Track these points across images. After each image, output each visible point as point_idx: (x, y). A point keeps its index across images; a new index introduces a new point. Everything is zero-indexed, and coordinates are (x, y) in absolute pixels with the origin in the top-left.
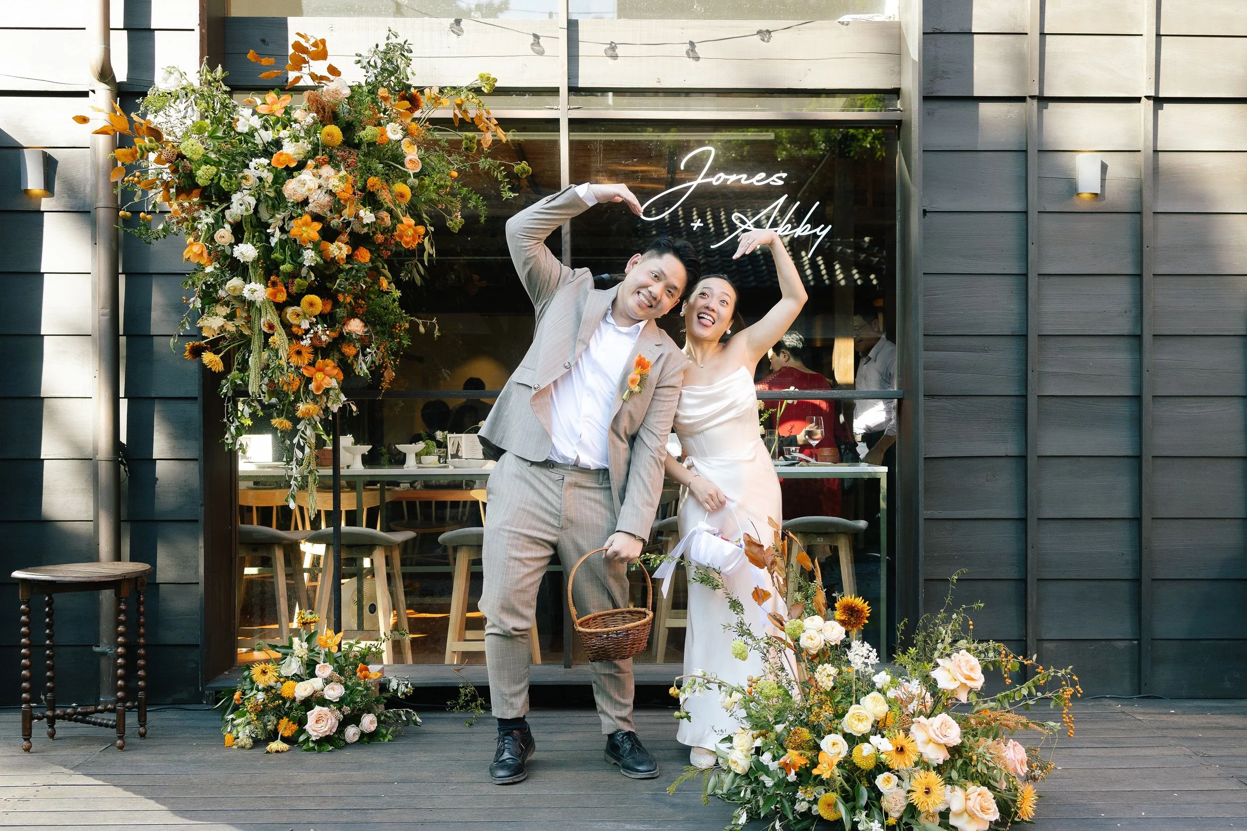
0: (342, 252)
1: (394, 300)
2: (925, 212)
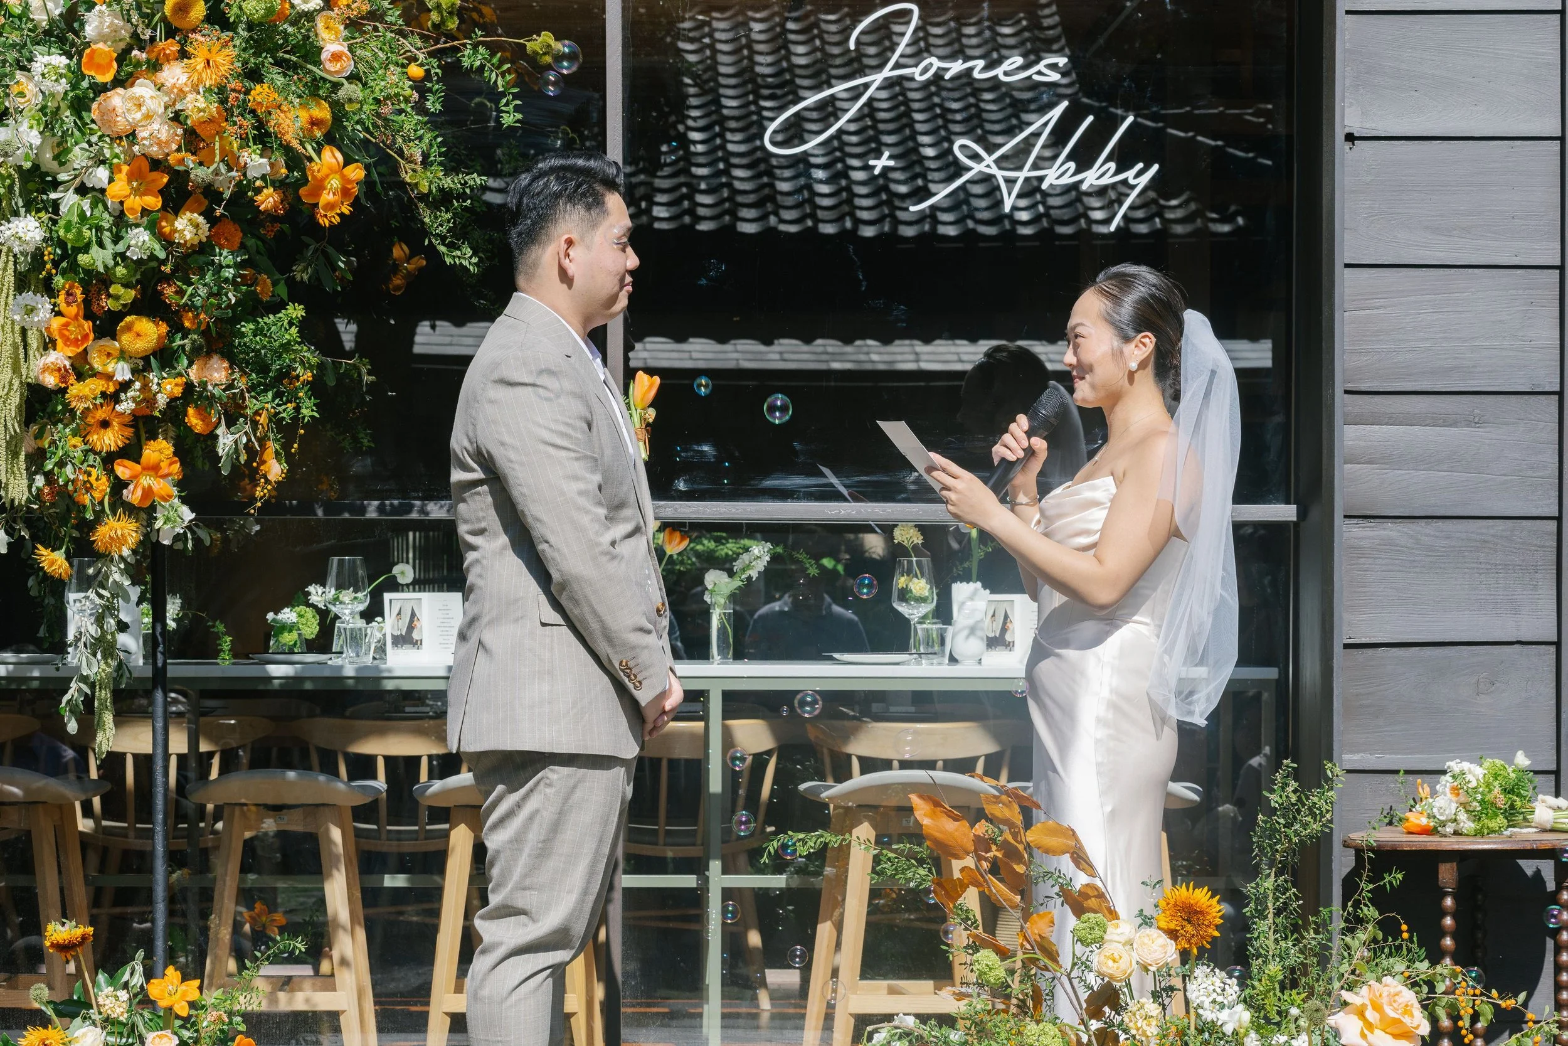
0: (200, 232)
1: (291, 324)
2: (1350, 138)
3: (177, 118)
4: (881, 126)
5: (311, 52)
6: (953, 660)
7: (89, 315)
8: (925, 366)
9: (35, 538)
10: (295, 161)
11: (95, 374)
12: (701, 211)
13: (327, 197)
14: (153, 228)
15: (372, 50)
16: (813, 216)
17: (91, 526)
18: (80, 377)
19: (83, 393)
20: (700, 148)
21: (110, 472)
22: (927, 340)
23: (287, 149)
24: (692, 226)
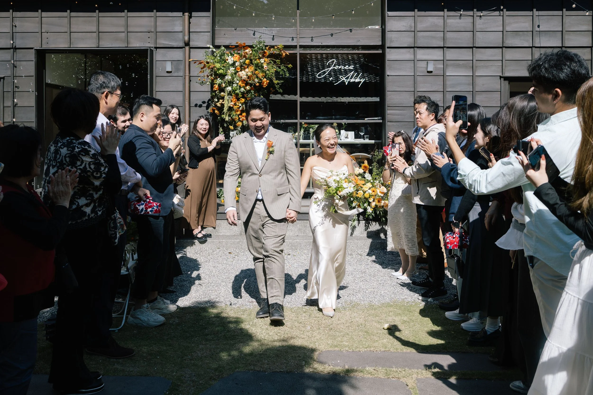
0: (250, 88)
2: (388, 76)
3: (247, 75)
5: (263, 67)
6: (341, 140)
7: (236, 98)
8: (342, 101)
9: (229, 125)
10: (261, 80)
11: (237, 105)
12: (310, 79)
13: (264, 84)
14: (244, 88)
15: (270, 66)
16: (326, 79)
17: (236, 123)
18: (235, 106)
19: (235, 107)
20: (310, 70)
21: (238, 117)
22: (343, 97)
23: (260, 78)
24: (308, 81)
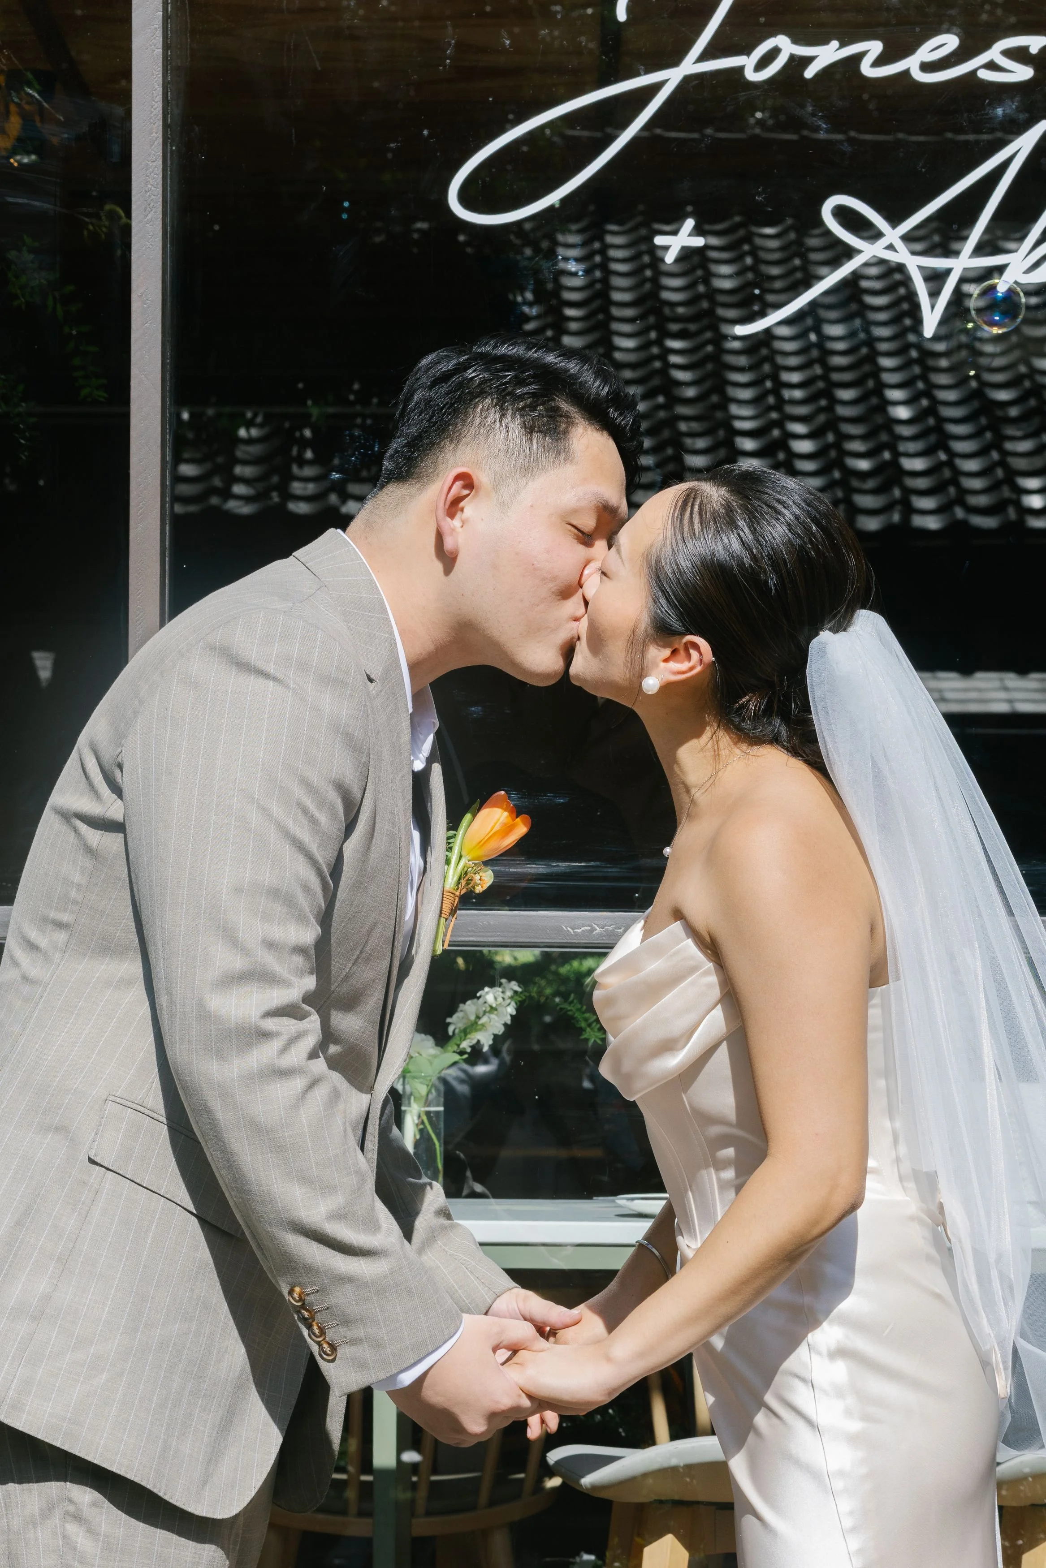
4: (836, 377)
